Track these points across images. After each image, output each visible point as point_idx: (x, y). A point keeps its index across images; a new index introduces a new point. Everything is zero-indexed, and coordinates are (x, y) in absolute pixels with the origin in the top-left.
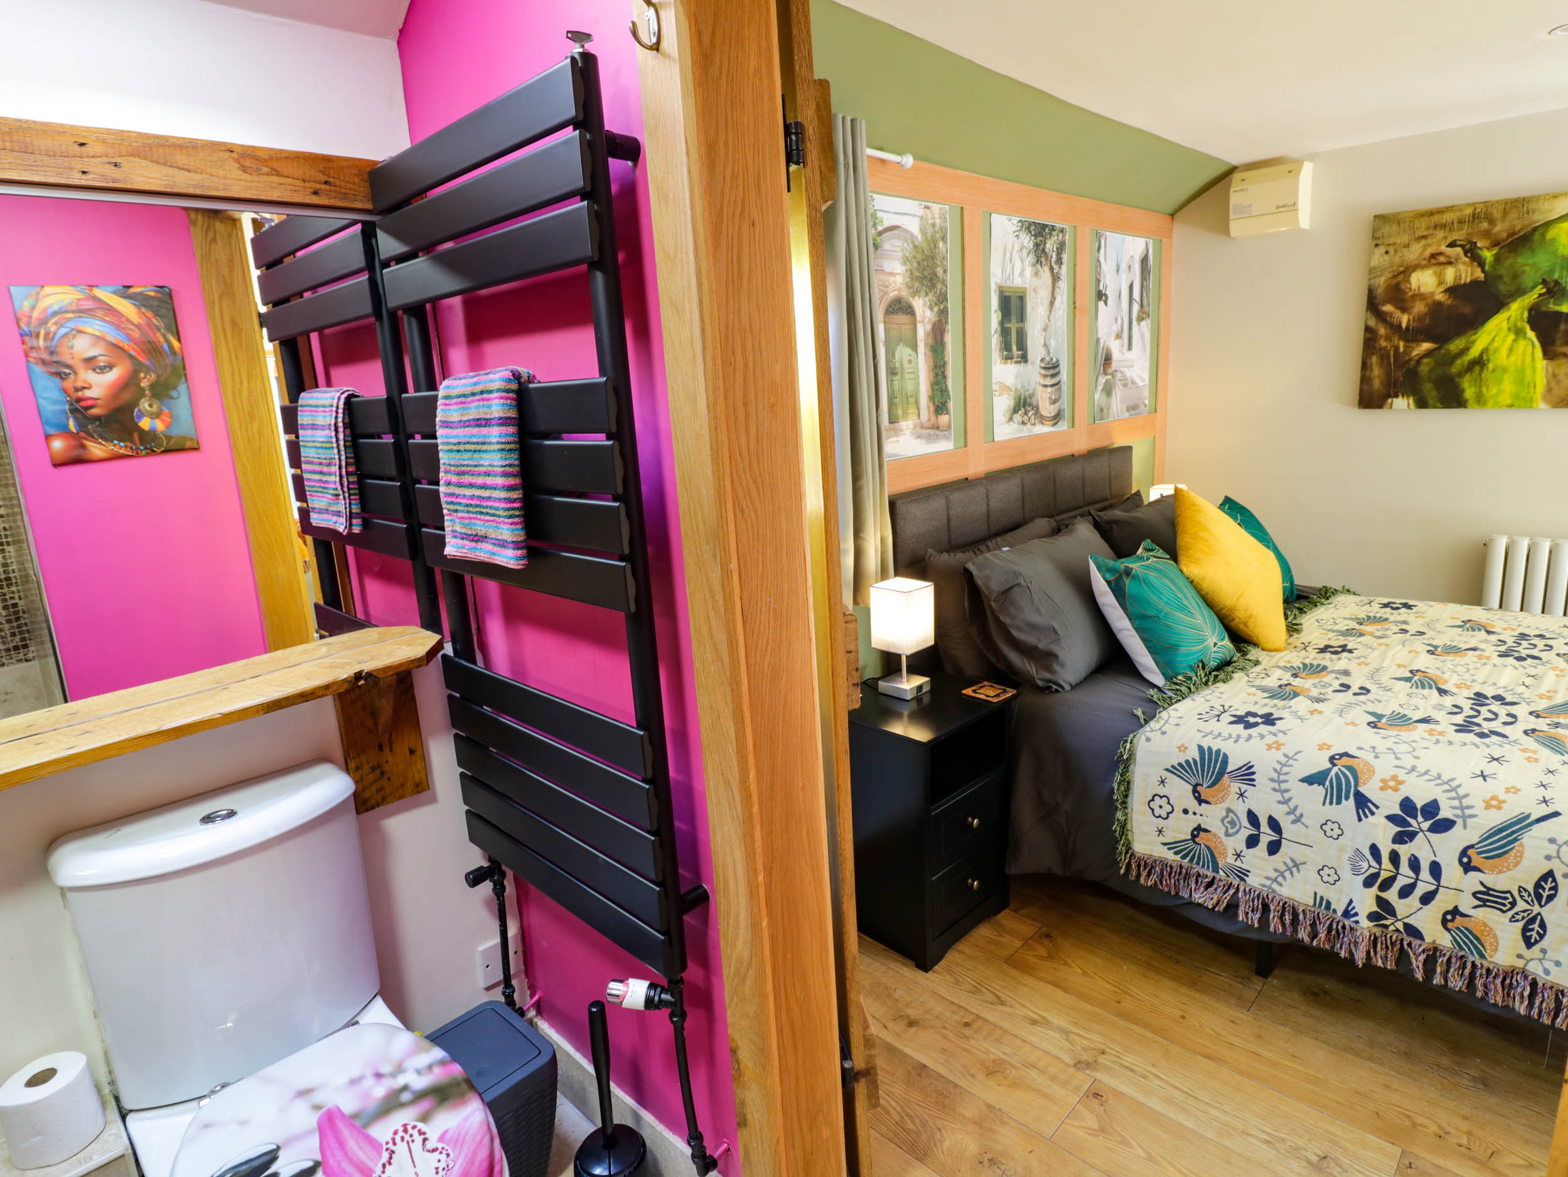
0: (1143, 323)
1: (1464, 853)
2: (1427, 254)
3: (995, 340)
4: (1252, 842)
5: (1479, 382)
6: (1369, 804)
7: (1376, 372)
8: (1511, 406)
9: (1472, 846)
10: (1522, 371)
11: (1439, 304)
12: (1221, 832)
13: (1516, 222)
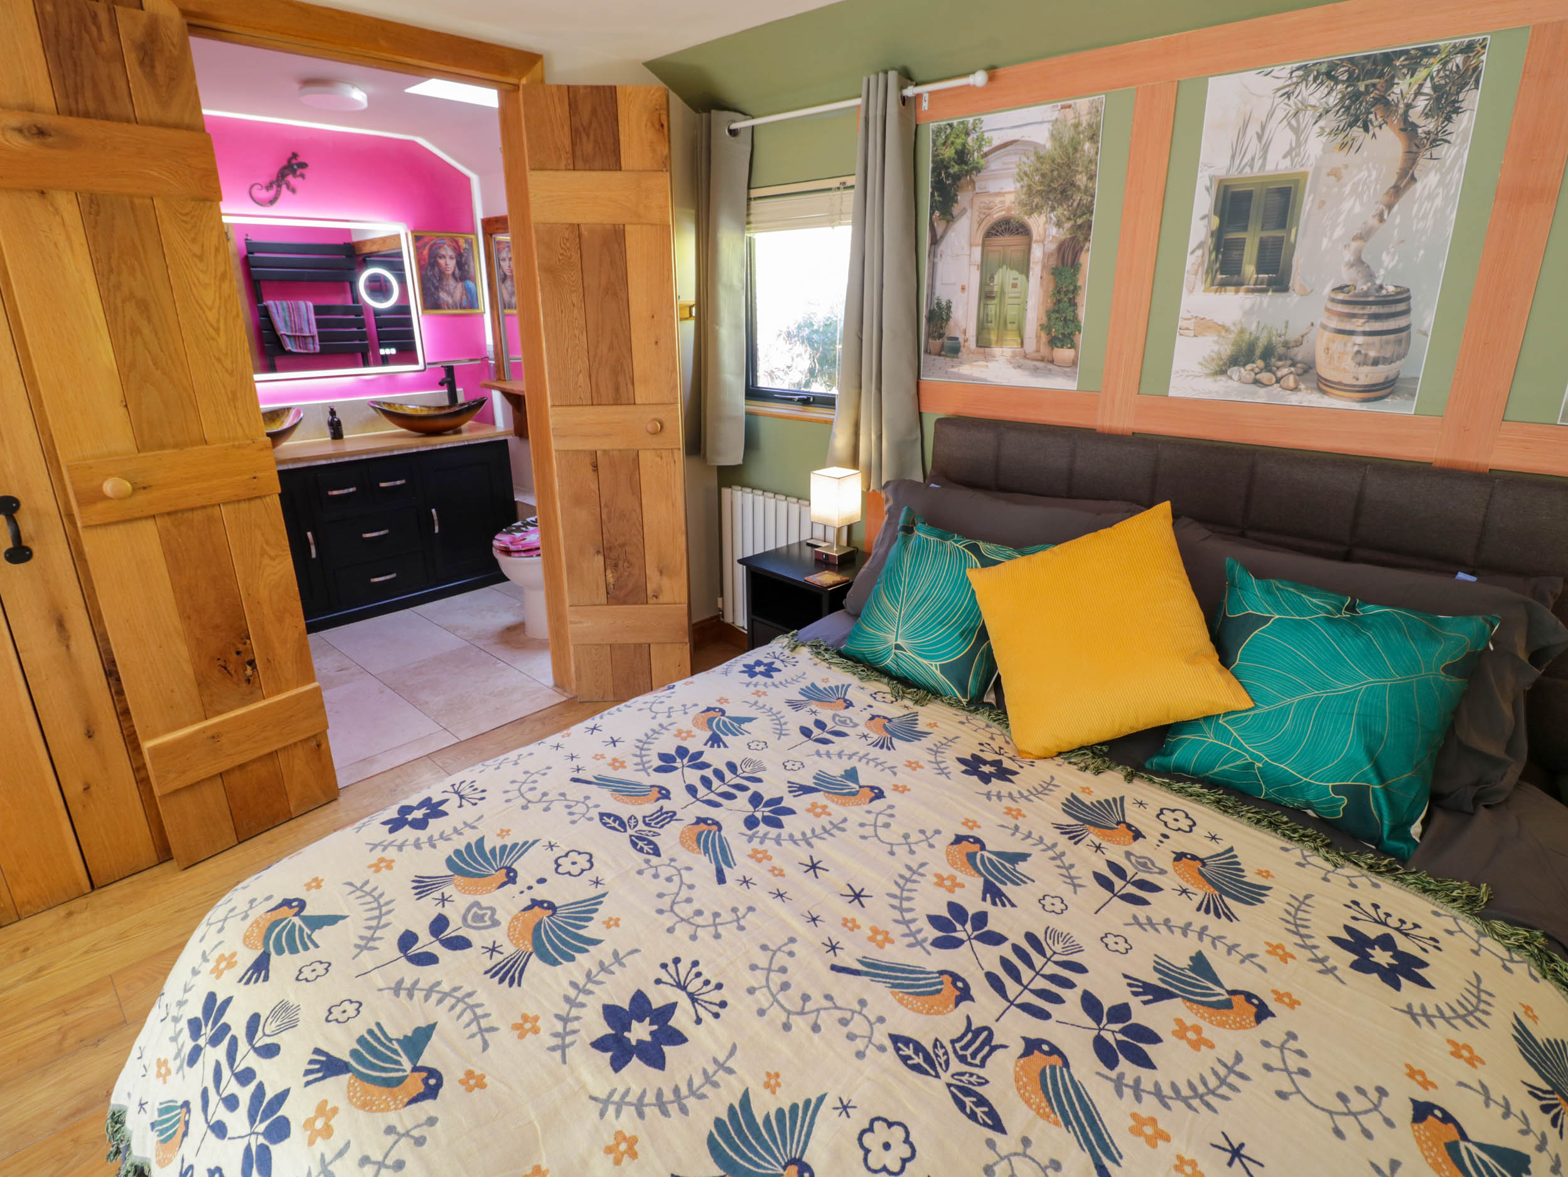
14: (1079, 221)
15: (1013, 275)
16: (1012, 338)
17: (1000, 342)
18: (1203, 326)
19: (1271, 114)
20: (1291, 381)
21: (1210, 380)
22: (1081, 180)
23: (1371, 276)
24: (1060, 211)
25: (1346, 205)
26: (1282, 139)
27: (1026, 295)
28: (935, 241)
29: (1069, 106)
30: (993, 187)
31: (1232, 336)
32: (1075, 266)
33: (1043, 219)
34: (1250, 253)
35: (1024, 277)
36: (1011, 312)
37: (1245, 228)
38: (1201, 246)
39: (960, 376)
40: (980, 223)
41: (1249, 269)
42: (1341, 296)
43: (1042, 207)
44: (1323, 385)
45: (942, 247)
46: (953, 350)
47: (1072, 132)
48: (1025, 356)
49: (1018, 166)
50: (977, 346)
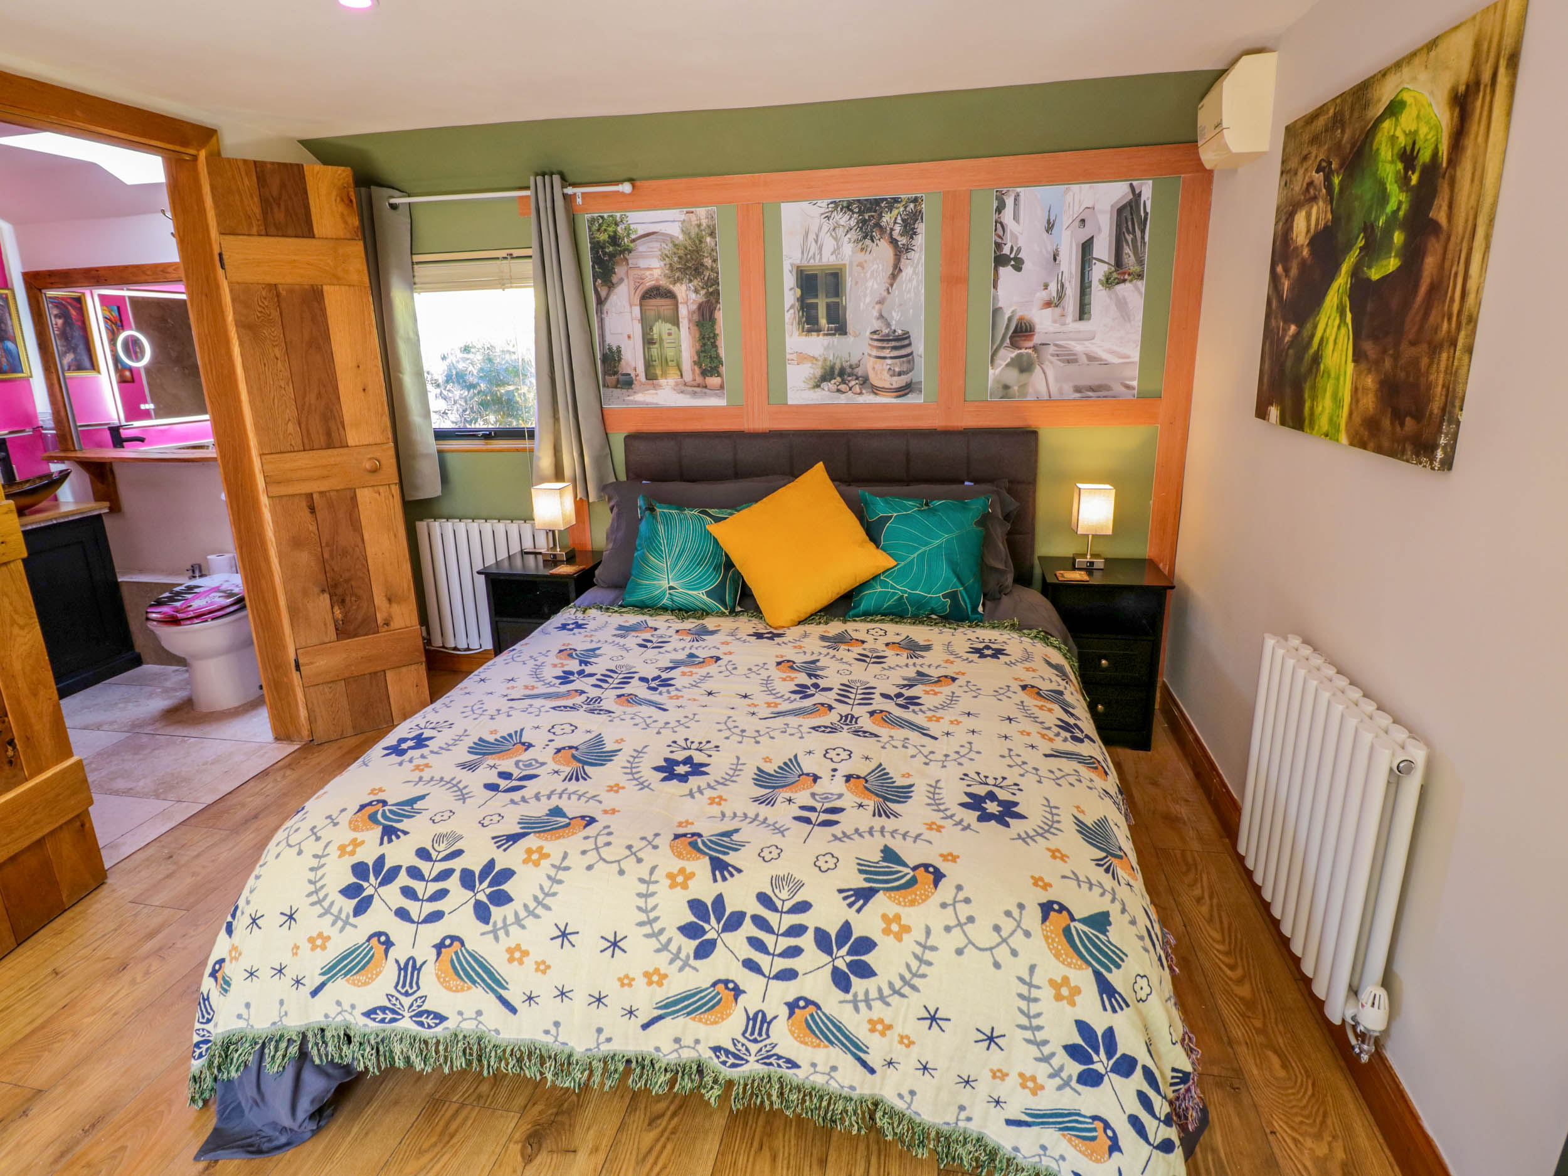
0: (1121, 286)
3: (790, 316)
14: (711, 290)
15: (667, 326)
16: (673, 372)
17: (664, 375)
18: (802, 358)
19: (820, 228)
20: (857, 389)
21: (812, 391)
22: (708, 262)
23: (888, 325)
24: (695, 282)
25: (870, 284)
26: (829, 244)
27: (679, 341)
28: (600, 302)
29: (692, 212)
30: (643, 264)
31: (820, 363)
32: (712, 320)
33: (684, 287)
34: (822, 312)
35: (676, 328)
36: (670, 353)
37: (816, 296)
38: (792, 307)
39: (636, 402)
40: (636, 289)
41: (823, 322)
42: (875, 337)
43: (682, 279)
44: (875, 390)
45: (607, 306)
46: (627, 383)
47: (697, 230)
48: (685, 385)
49: (660, 250)
50: (647, 379)
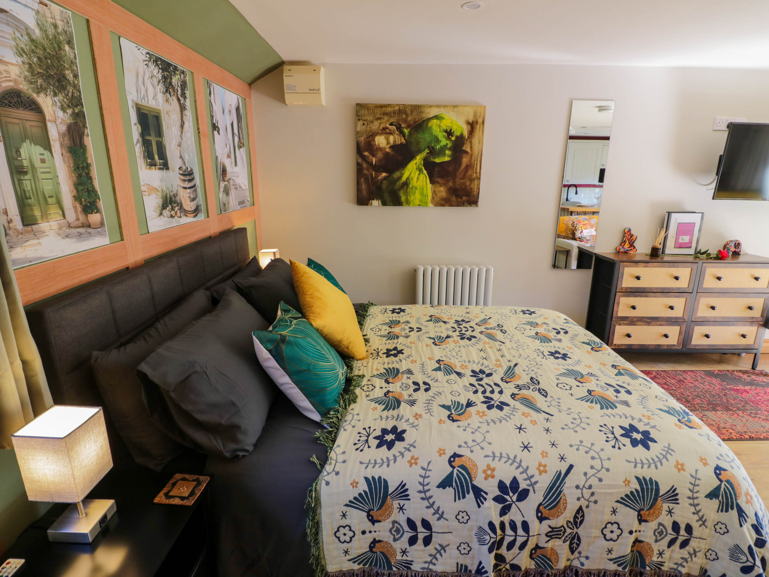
0: (241, 149)
1: (538, 511)
2: (381, 127)
3: (138, 149)
4: (413, 541)
5: (407, 194)
6: (482, 493)
7: (364, 186)
8: (419, 205)
9: (540, 505)
10: (423, 189)
11: (387, 153)
12: (391, 540)
13: (416, 117)
14: (77, 110)
15: (39, 149)
16: (54, 210)
17: (45, 216)
18: (152, 189)
19: (144, 74)
20: (179, 213)
22: (70, 77)
23: (185, 163)
26: (150, 90)
27: (55, 171)
31: (161, 194)
32: (83, 147)
34: (155, 149)
35: (49, 154)
36: (47, 187)
37: (150, 135)
38: (138, 142)
41: (157, 157)
42: (181, 172)
43: (46, 89)
44: (186, 213)
48: (69, 226)
49: (15, 39)
50: (24, 225)
